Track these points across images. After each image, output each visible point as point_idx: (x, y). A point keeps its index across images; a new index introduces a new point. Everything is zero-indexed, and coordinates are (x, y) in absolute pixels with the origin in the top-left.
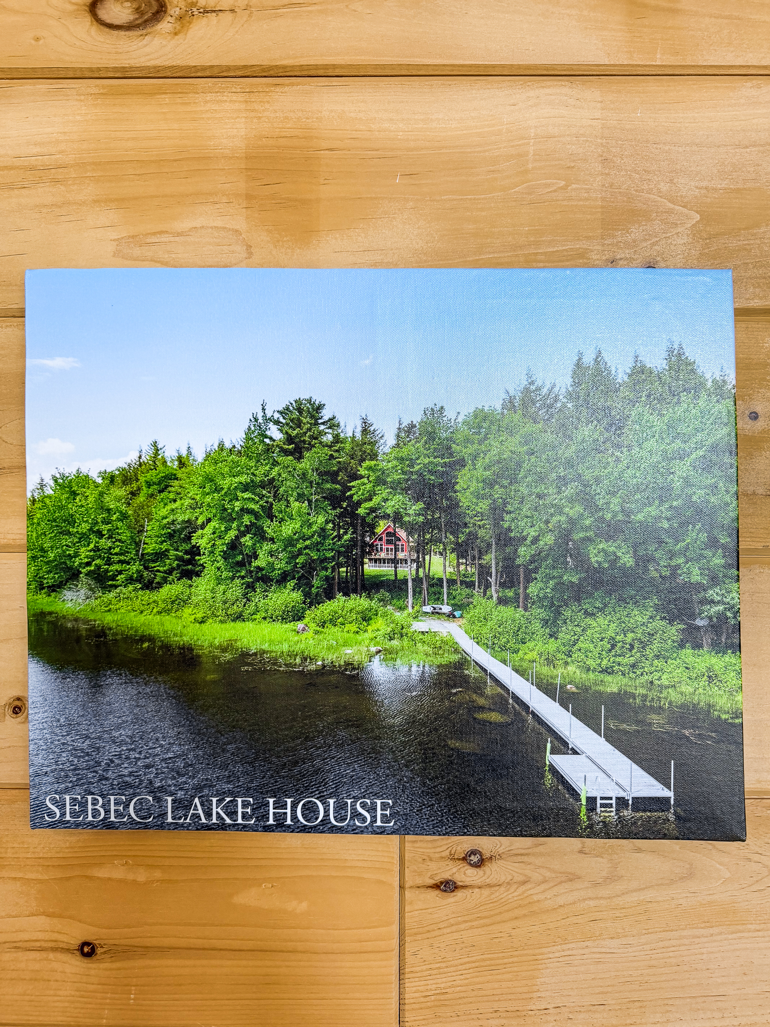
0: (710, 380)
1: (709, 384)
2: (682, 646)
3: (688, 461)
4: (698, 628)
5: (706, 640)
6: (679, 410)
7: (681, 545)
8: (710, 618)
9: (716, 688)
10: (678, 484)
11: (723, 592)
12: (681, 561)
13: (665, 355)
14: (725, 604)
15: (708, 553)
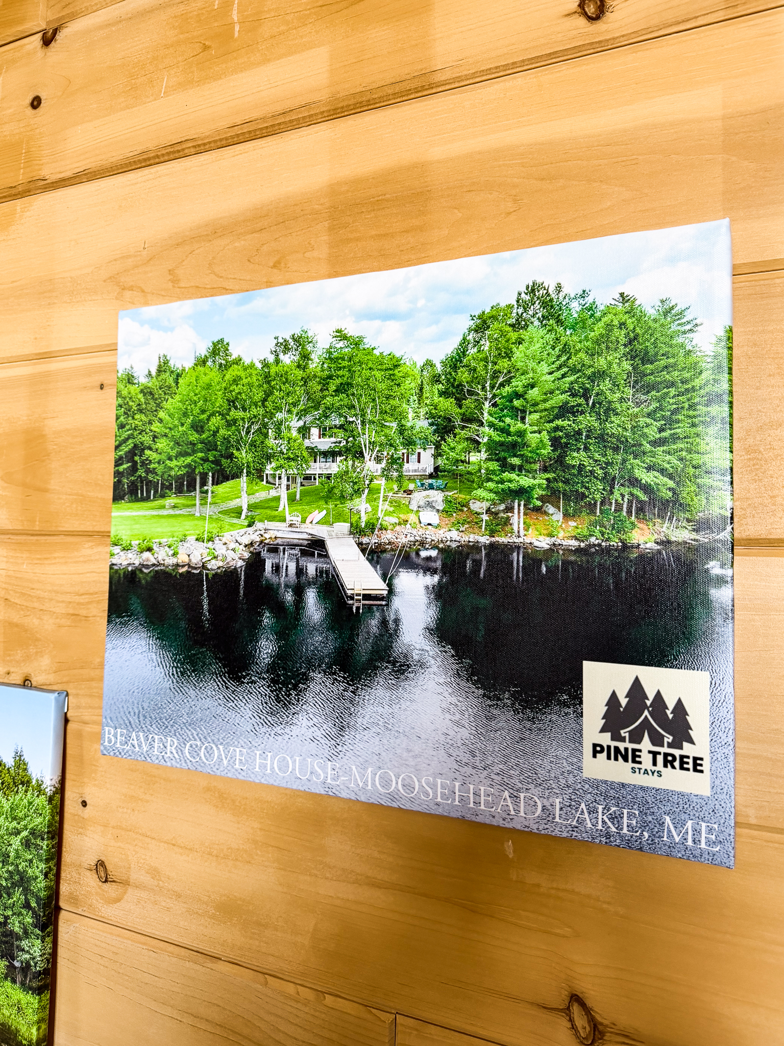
0: (35, 779)
1: (34, 782)
2: (6, 978)
3: (19, 837)
4: (15, 968)
5: (19, 978)
6: (18, 797)
7: (11, 901)
8: (22, 962)
9: (21, 1018)
10: (12, 854)
11: (30, 944)
12: (10, 913)
13: (13, 755)
14: (30, 954)
15: (24, 912)
